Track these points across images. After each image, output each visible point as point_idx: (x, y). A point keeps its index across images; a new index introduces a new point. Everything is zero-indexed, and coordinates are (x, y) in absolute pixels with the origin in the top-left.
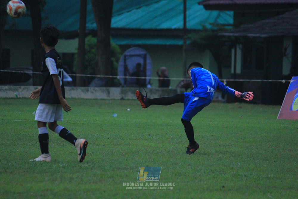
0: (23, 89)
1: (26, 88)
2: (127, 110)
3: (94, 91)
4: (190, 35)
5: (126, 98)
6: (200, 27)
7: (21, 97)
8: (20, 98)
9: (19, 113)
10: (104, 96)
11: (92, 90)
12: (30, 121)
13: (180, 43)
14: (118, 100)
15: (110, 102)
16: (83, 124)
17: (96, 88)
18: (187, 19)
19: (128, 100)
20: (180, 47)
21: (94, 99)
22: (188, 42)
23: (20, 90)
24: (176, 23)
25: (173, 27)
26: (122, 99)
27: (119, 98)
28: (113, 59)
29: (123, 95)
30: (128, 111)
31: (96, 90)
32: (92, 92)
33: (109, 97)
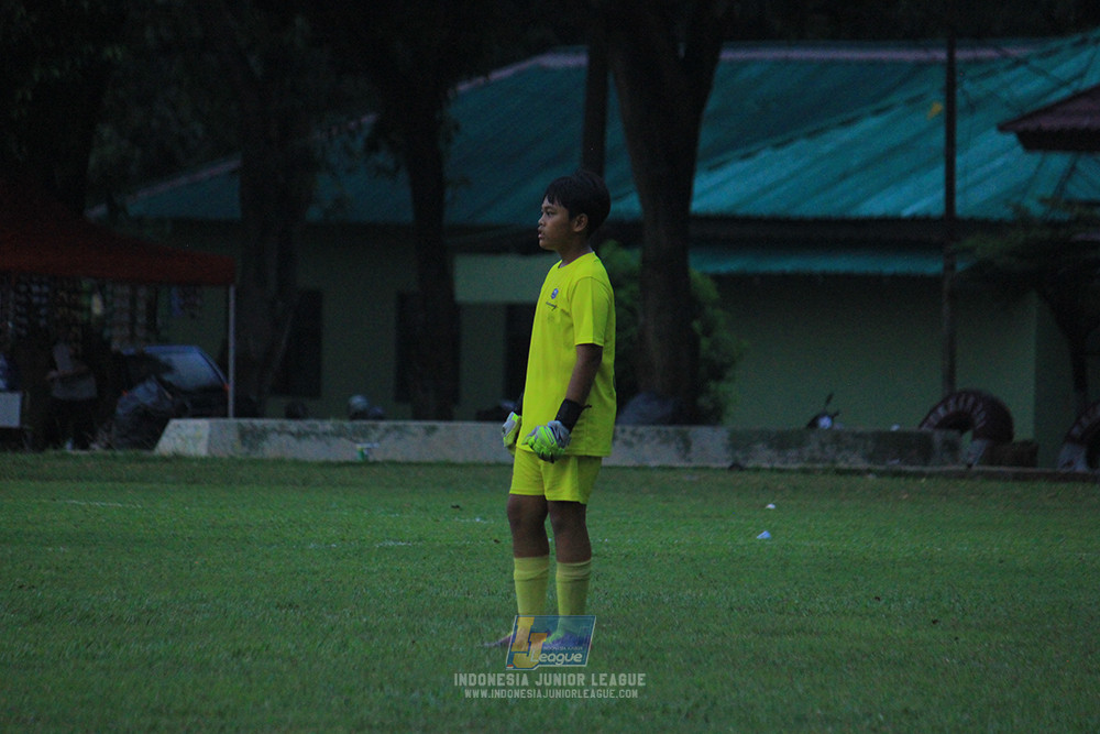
0: (387, 431)
1: (396, 428)
2: (764, 506)
3: (634, 440)
4: (969, 242)
5: (751, 464)
6: (1006, 213)
7: (379, 459)
8: (375, 463)
9: (393, 516)
10: (668, 456)
11: (627, 436)
12: (438, 544)
13: (933, 267)
14: (723, 469)
15: (695, 478)
16: (626, 556)
17: (641, 429)
18: (959, 184)
19: (757, 470)
20: (933, 283)
21: (636, 468)
22: (960, 266)
23: (375, 435)
24: (919, 198)
25: (906, 213)
26: (736, 467)
27: (727, 465)
28: (696, 325)
29: (739, 455)
30: (769, 510)
31: (641, 436)
32: (628, 444)
33: (690, 460)
